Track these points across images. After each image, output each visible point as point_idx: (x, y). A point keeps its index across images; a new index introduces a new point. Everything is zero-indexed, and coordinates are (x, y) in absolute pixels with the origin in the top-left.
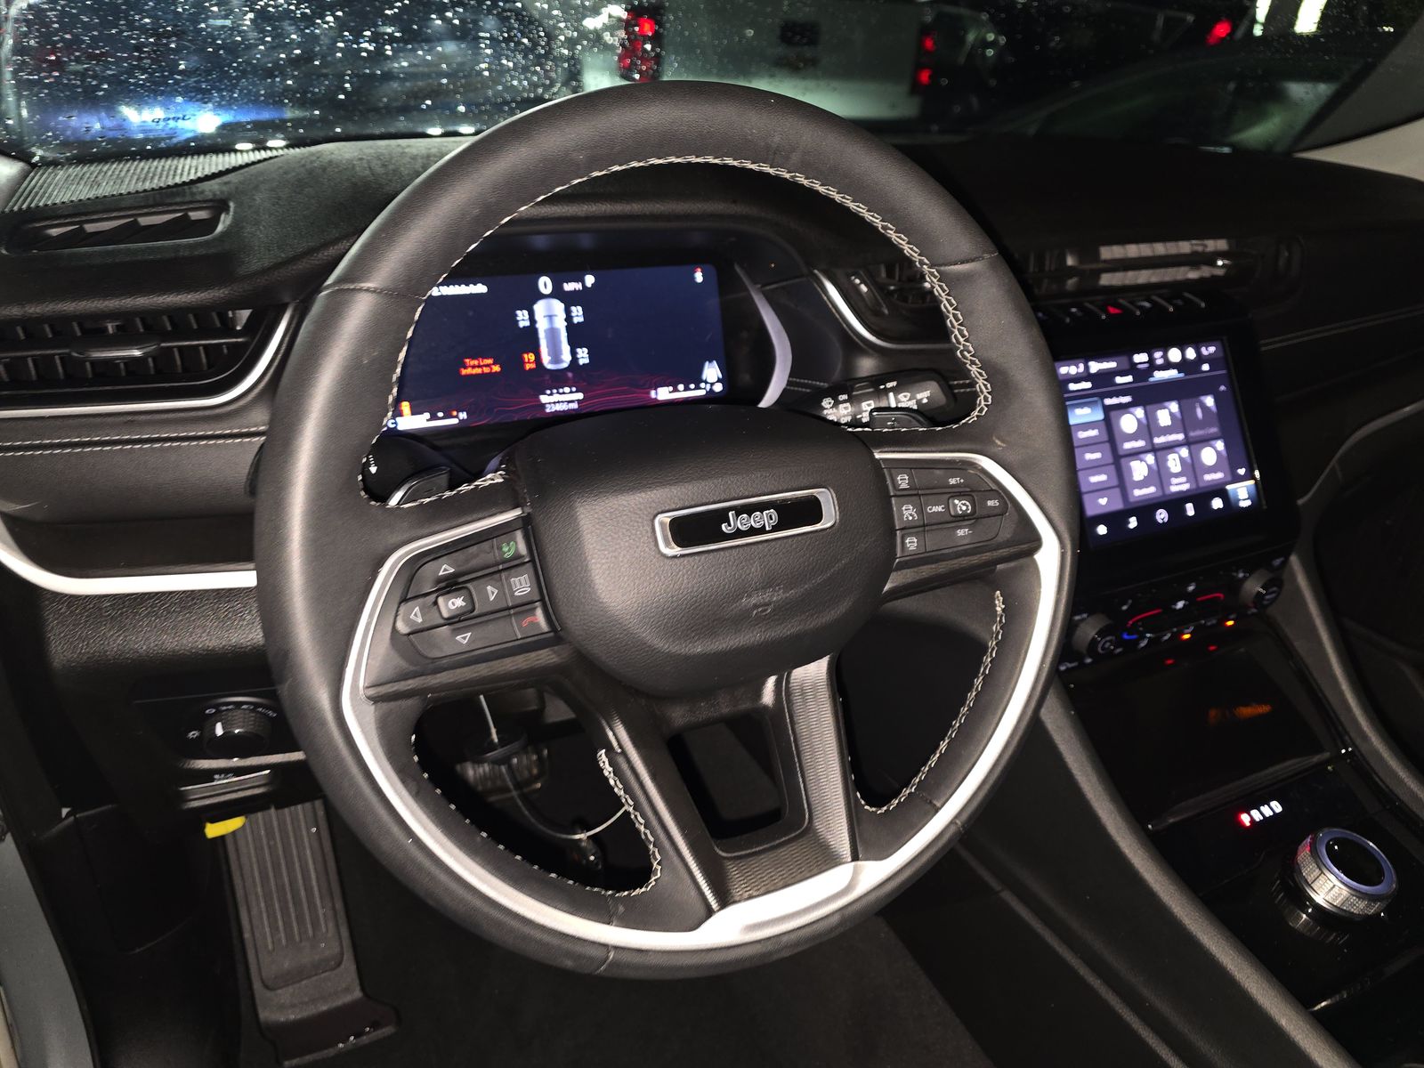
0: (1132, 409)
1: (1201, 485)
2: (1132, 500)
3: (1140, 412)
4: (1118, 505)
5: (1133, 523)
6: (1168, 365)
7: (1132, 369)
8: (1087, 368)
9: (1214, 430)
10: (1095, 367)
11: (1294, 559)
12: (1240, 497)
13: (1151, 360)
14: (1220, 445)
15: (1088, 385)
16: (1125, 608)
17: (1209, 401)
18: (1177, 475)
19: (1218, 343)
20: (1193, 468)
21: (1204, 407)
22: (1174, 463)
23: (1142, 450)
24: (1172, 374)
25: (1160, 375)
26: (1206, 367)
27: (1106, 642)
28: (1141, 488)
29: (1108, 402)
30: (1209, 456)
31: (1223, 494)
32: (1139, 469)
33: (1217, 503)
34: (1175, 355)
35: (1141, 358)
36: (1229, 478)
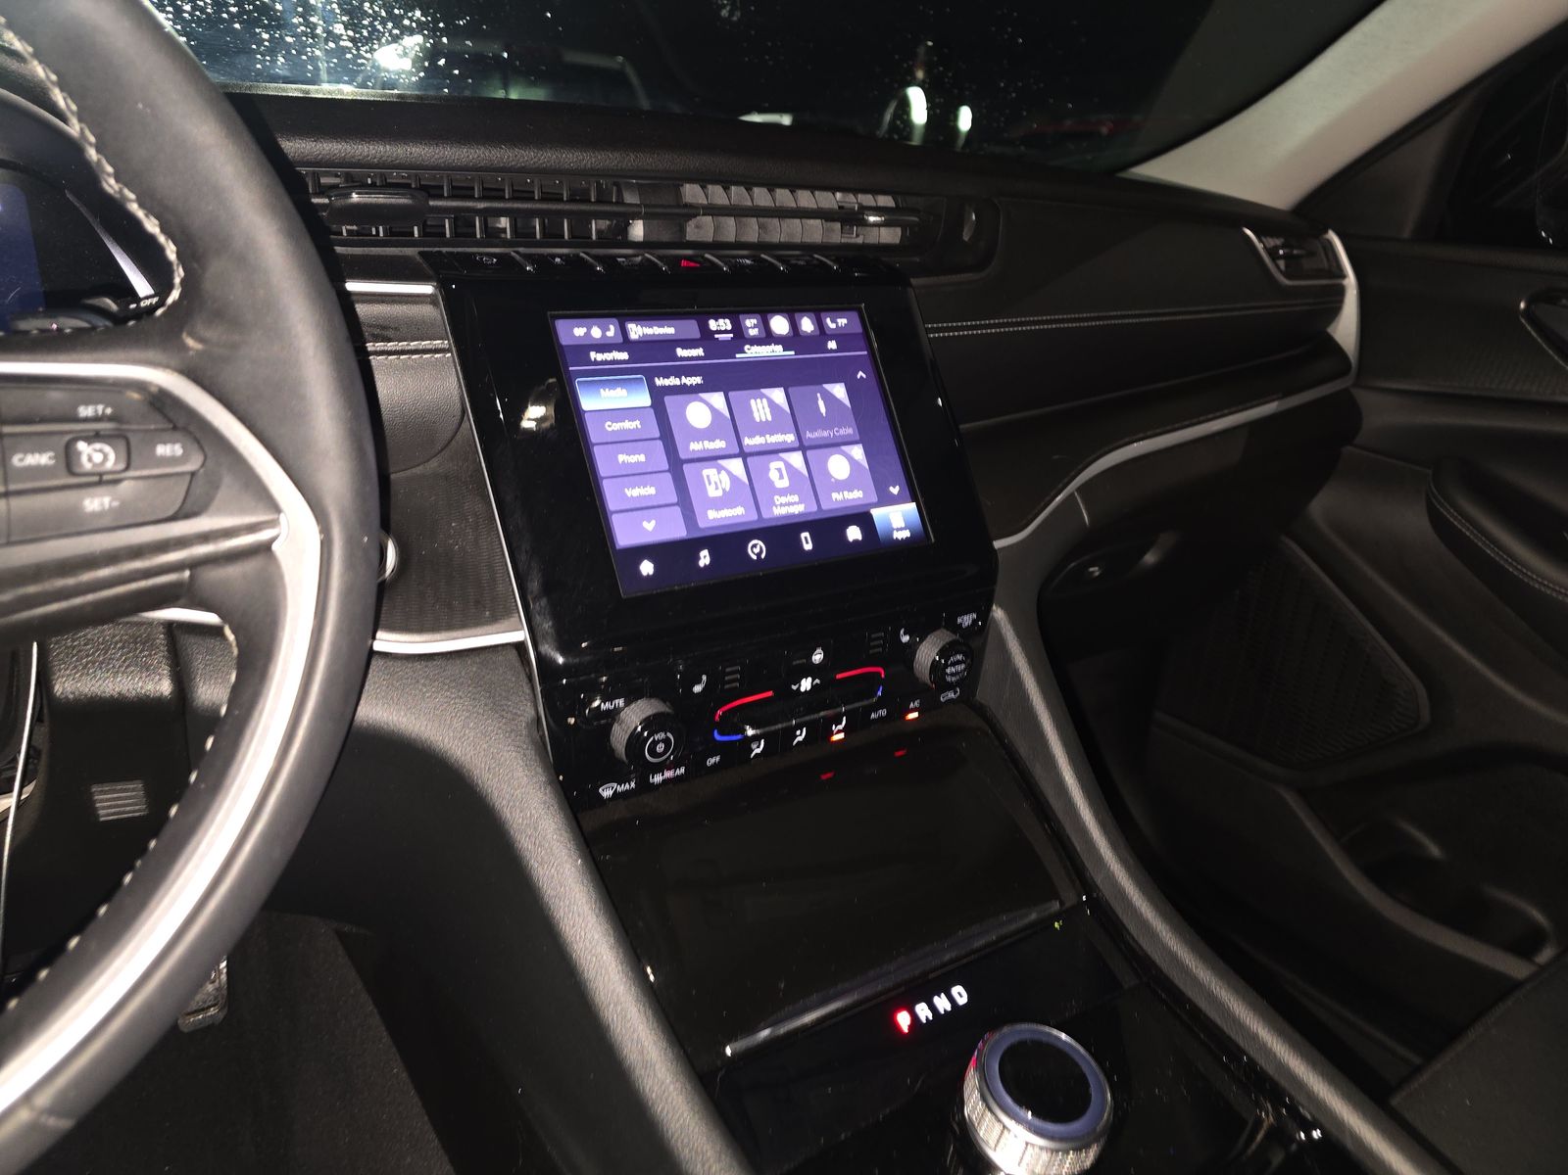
0: (704, 396)
1: (825, 507)
2: (702, 524)
3: (717, 399)
4: (677, 531)
5: (705, 558)
6: (768, 338)
7: (707, 337)
8: (624, 332)
9: (848, 431)
10: (636, 331)
11: (998, 613)
12: (895, 525)
13: (738, 330)
14: (858, 452)
15: (624, 356)
16: (698, 689)
17: (839, 391)
18: (783, 492)
19: (855, 315)
20: (813, 482)
21: (830, 399)
22: (776, 472)
23: (722, 453)
24: (776, 351)
25: (754, 352)
26: (832, 345)
27: (658, 742)
28: (718, 509)
29: (660, 382)
30: (838, 466)
31: (864, 519)
32: (715, 481)
33: (854, 533)
34: (780, 325)
35: (720, 325)
36: (875, 499)
